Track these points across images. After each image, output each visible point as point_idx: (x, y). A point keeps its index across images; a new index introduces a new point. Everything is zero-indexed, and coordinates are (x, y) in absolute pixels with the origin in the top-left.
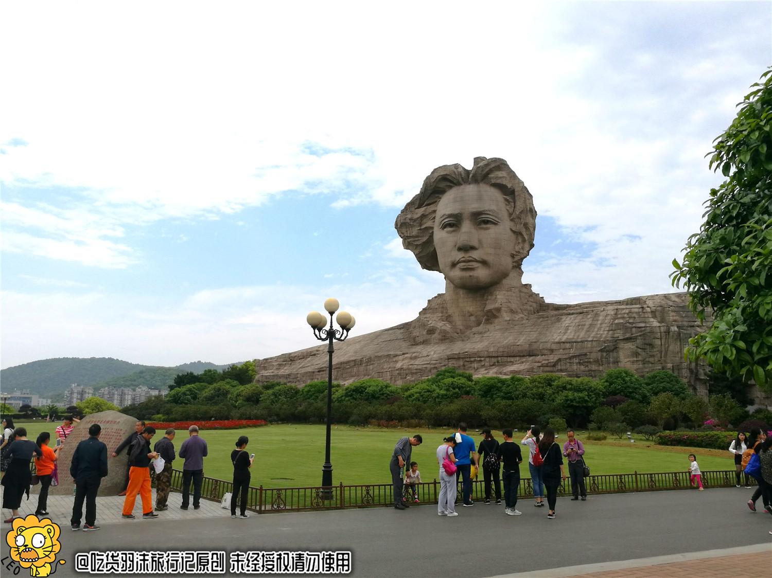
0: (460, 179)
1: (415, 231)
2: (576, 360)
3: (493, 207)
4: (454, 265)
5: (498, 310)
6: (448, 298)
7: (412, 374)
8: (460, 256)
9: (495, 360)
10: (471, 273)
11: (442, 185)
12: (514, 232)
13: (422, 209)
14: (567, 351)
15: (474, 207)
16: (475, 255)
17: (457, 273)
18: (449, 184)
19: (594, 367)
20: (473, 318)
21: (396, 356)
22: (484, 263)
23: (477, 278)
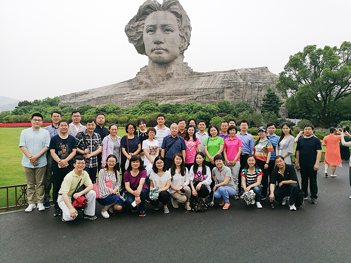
0: (156, 8)
1: (134, 34)
2: (205, 97)
3: (172, 23)
4: (152, 51)
5: (172, 74)
6: (149, 67)
7: (131, 103)
8: (155, 46)
9: (170, 97)
10: (160, 55)
11: (148, 10)
12: (181, 36)
13: (138, 22)
14: (201, 93)
15: (163, 22)
16: (162, 46)
17: (153, 55)
18: (151, 10)
19: (213, 100)
20: (160, 78)
21: (125, 94)
22: (166, 50)
23: (163, 58)
